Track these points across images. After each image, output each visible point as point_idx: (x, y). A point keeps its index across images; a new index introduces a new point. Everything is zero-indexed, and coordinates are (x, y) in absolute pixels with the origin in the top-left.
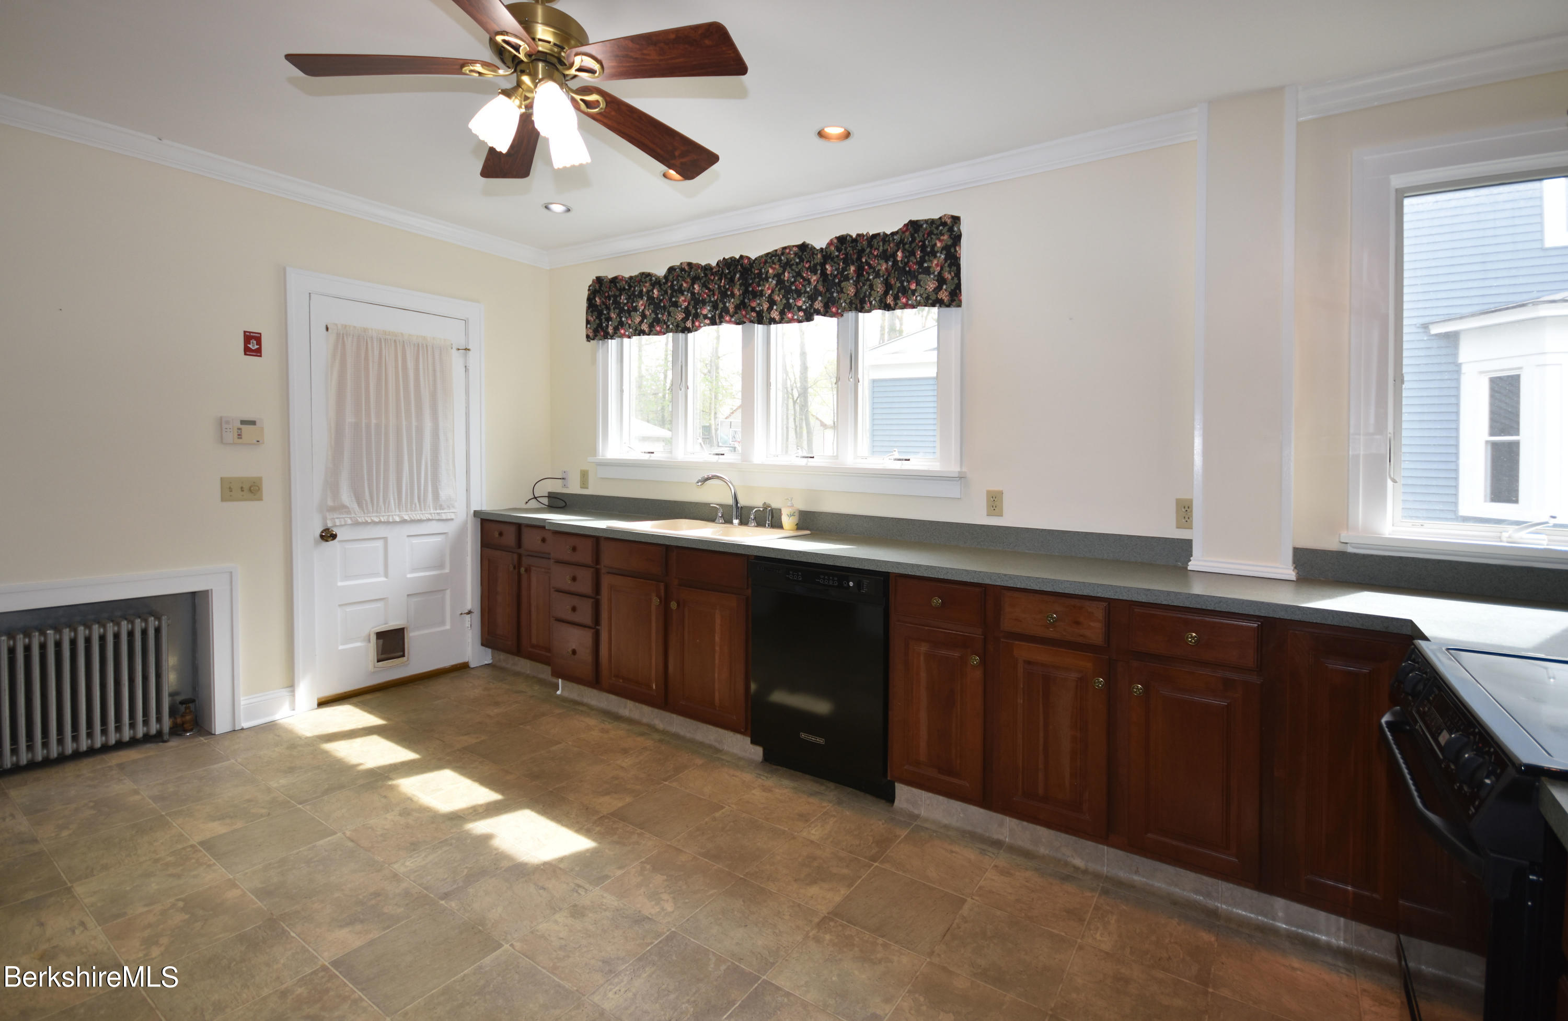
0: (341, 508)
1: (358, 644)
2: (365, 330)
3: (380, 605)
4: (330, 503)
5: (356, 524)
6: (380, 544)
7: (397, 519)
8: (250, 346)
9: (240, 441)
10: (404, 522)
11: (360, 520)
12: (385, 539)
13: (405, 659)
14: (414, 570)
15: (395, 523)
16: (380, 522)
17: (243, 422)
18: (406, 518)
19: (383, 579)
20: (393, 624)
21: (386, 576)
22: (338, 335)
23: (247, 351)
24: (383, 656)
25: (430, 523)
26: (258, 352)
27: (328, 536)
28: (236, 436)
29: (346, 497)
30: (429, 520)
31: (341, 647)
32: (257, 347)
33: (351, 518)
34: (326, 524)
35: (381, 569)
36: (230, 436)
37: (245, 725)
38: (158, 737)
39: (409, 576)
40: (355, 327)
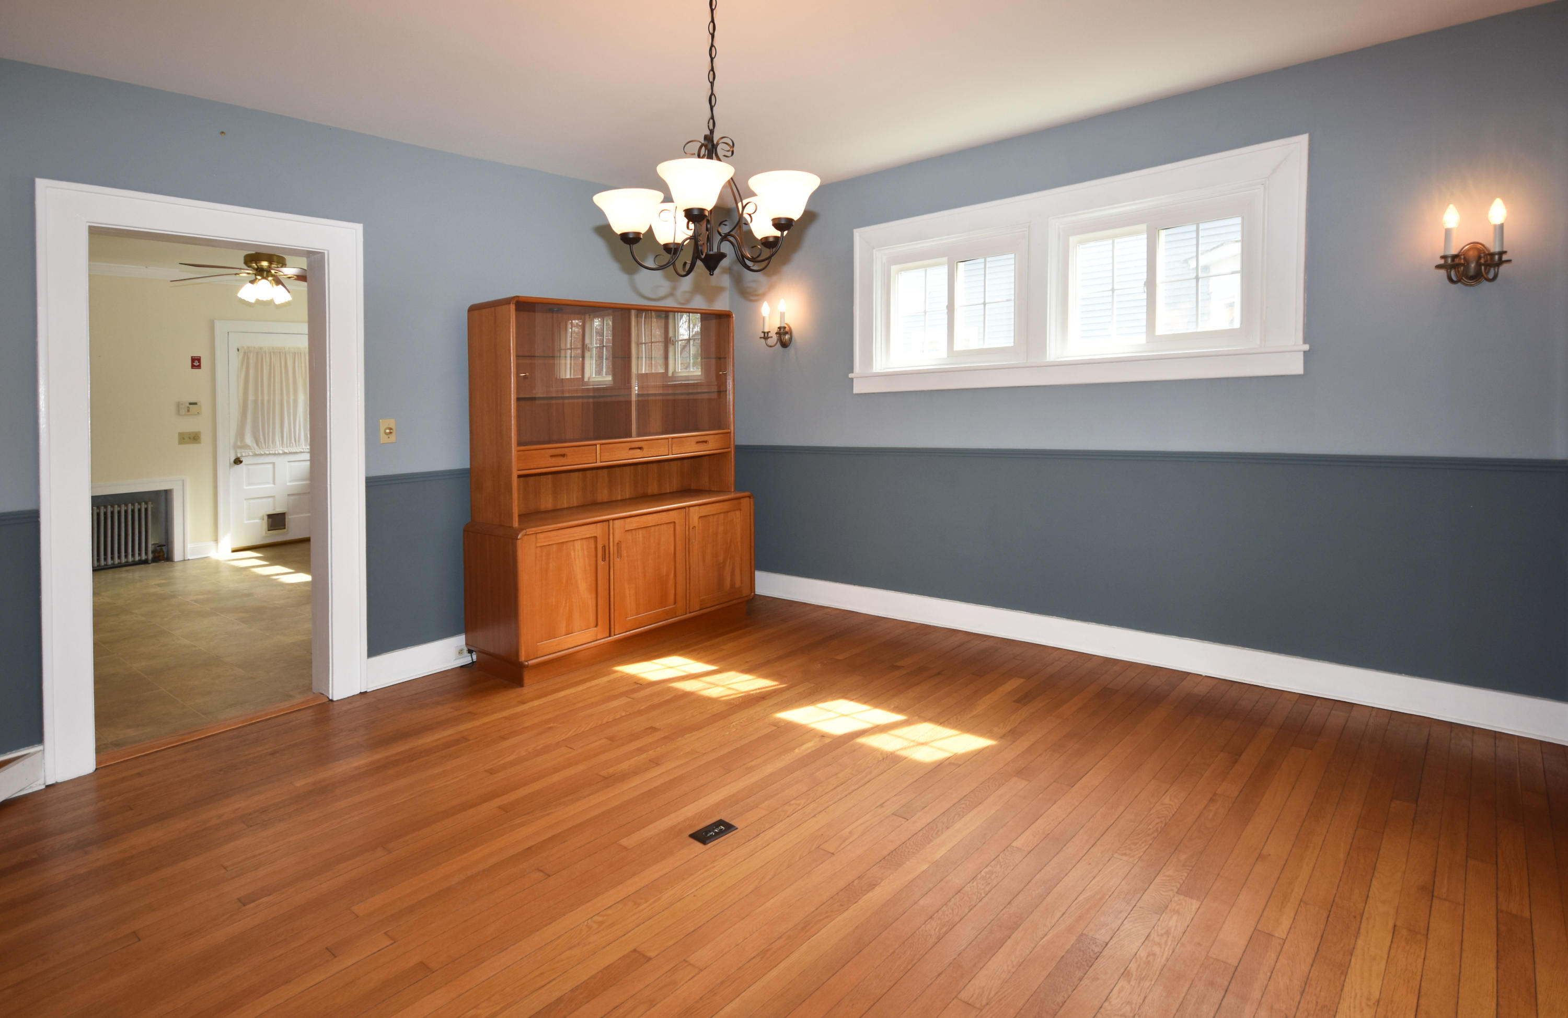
0: (247, 447)
1: (257, 521)
2: (261, 348)
3: (270, 500)
4: (239, 444)
5: (255, 455)
6: (270, 466)
7: (281, 452)
8: (195, 364)
9: (189, 413)
10: (285, 453)
11: (257, 453)
12: (274, 463)
13: (285, 530)
14: (292, 481)
15: (279, 454)
16: (270, 454)
17: (191, 404)
18: (286, 451)
19: (273, 486)
20: (279, 510)
21: (274, 483)
22: (245, 353)
23: (193, 367)
24: (272, 528)
25: (303, 454)
26: (199, 367)
27: (238, 461)
28: (186, 411)
29: (249, 440)
30: (302, 452)
31: (246, 522)
32: (198, 364)
33: (252, 452)
34: (236, 455)
35: (271, 480)
36: (183, 411)
37: (190, 558)
38: (145, 562)
39: (288, 484)
40: (254, 347)
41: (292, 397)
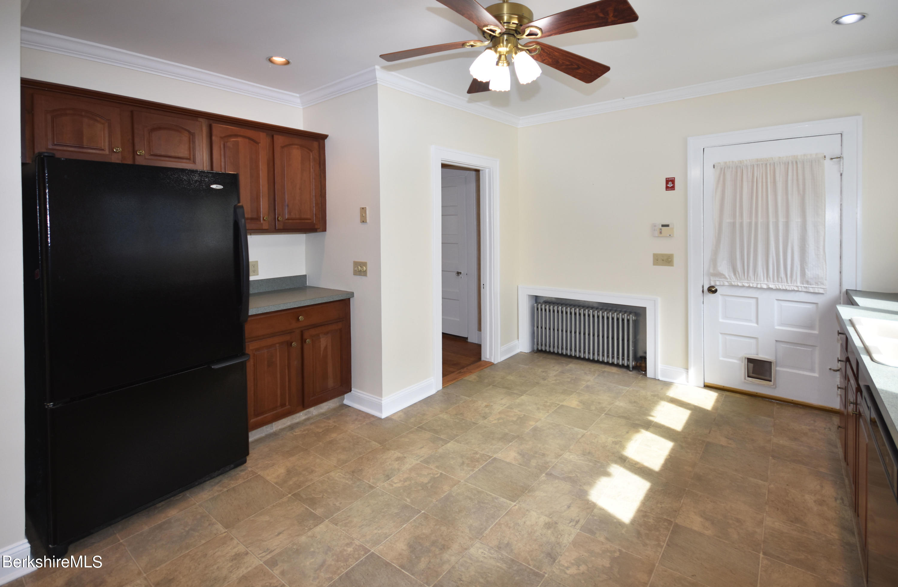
0: (720, 275)
1: (735, 361)
2: (741, 162)
3: (753, 341)
4: (712, 271)
5: (732, 286)
6: (753, 301)
7: (765, 286)
8: (669, 185)
9: (661, 235)
10: (769, 289)
11: (733, 283)
12: (757, 299)
13: (771, 383)
14: (782, 324)
15: (762, 288)
16: (749, 287)
17: (663, 226)
18: (771, 286)
19: (755, 325)
20: (762, 356)
21: (757, 323)
22: (721, 169)
23: (667, 188)
24: (754, 375)
25: (798, 293)
26: (673, 188)
27: (712, 290)
28: (659, 233)
29: (724, 267)
30: (798, 291)
31: (721, 359)
32: (672, 185)
33: (728, 282)
34: (710, 283)
35: (753, 317)
36: (657, 233)
37: (661, 378)
38: (627, 367)
39: (777, 327)
40: (733, 162)
41: (782, 220)
